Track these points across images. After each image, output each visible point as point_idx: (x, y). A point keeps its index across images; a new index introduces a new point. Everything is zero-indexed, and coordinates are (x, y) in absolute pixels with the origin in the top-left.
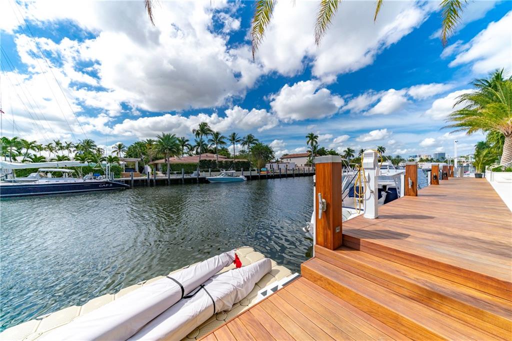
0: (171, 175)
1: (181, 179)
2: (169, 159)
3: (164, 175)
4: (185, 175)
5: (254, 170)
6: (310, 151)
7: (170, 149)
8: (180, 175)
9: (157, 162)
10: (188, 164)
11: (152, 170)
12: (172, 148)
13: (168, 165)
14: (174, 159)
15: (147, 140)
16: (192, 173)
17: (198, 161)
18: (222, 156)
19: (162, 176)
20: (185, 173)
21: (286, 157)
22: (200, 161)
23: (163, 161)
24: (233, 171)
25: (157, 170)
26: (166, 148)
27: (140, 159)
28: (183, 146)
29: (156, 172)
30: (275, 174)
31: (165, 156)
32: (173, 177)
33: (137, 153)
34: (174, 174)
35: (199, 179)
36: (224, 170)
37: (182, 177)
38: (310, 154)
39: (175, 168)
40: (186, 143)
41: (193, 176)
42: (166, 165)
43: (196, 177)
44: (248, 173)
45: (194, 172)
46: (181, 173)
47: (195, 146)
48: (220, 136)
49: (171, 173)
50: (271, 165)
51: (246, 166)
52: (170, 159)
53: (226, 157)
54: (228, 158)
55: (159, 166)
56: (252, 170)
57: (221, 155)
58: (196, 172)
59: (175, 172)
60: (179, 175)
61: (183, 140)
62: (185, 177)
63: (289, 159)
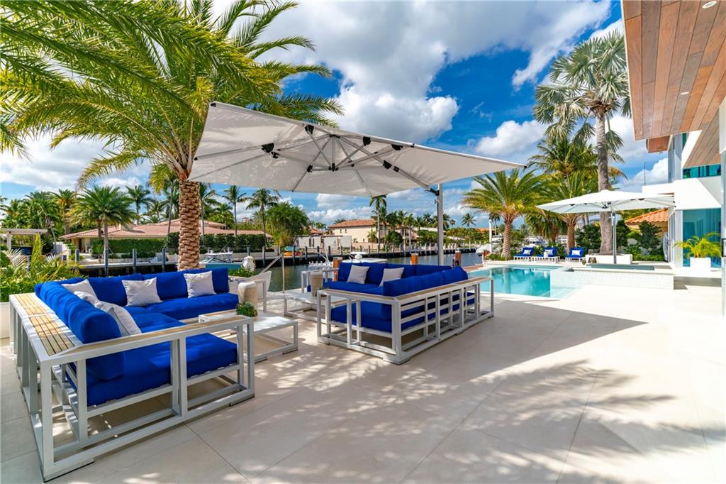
0: (110, 260)
1: (130, 268)
2: (106, 230)
3: (97, 260)
4: (139, 259)
5: (272, 250)
6: (375, 218)
7: (108, 215)
8: (130, 259)
9: (81, 234)
10: (146, 241)
11: (72, 252)
12: (113, 212)
13: (106, 242)
14: (117, 231)
15: (60, 191)
16: (153, 256)
17: (165, 234)
18: (217, 224)
19: (91, 263)
20: (138, 257)
21: (338, 225)
22: (170, 235)
23: (95, 233)
24: (229, 253)
25: (81, 249)
26: (101, 213)
27: (45, 231)
28: (138, 202)
29: (81, 254)
30: (308, 256)
31: (99, 225)
32: (114, 263)
33: (38, 218)
34: (117, 258)
35: (165, 266)
36: (212, 251)
37: (133, 263)
38: (375, 222)
39: (118, 247)
40: (147, 196)
41: (155, 261)
42: (102, 242)
43: (161, 263)
44: (260, 256)
45: (158, 254)
46: (131, 257)
47: (164, 204)
48: (208, 191)
49: (111, 257)
50: (310, 240)
51: (257, 243)
52: (111, 230)
53: (224, 225)
54: (229, 227)
55: (86, 243)
56: (266, 251)
57: (216, 221)
58: (161, 254)
59: (119, 255)
60: (126, 260)
61: (138, 191)
62: (138, 263)
63: (343, 230)
